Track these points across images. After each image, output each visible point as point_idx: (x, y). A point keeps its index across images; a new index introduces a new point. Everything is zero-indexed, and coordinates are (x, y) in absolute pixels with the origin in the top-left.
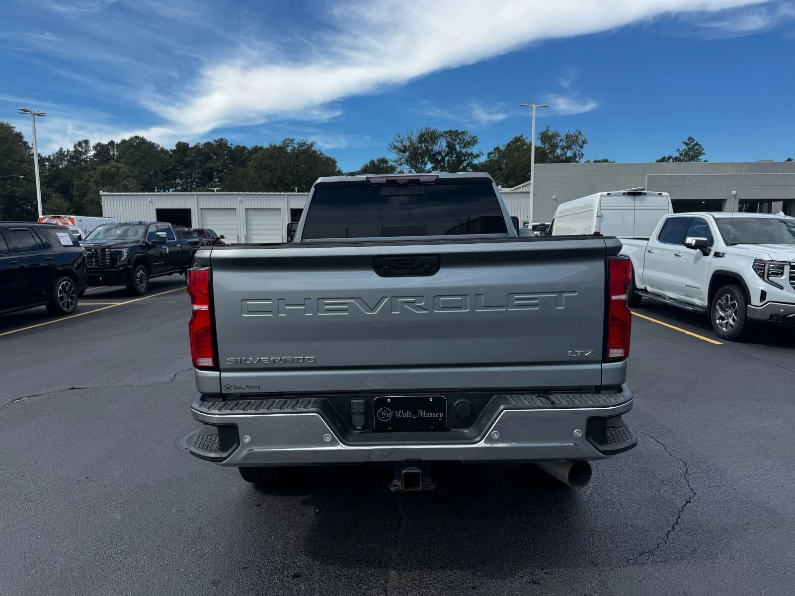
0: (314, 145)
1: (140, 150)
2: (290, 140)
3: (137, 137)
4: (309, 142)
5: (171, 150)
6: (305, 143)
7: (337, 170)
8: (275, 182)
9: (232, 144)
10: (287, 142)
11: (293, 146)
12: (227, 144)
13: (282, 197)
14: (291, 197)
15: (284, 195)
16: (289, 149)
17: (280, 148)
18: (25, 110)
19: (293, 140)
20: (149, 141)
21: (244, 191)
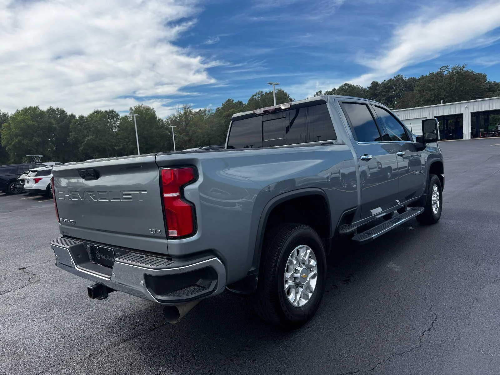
0: (465, 66)
1: (347, 92)
2: (446, 67)
3: (346, 84)
4: (461, 66)
5: (368, 88)
6: (457, 67)
7: (487, 82)
8: (432, 99)
9: (405, 78)
10: (443, 69)
11: (447, 71)
12: (402, 78)
13: (428, 109)
14: (435, 108)
15: (430, 107)
16: (445, 73)
17: (437, 73)
18: (270, 83)
19: (447, 66)
20: (352, 85)
21: (410, 108)
